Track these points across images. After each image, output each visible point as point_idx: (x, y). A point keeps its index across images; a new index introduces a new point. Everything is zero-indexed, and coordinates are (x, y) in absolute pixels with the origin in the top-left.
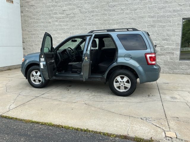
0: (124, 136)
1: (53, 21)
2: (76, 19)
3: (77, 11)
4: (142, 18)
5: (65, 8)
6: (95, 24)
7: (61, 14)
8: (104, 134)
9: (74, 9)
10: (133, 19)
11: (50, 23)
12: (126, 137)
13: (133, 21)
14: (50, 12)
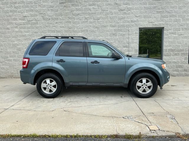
0: (115, 135)
1: (12, 27)
2: (38, 26)
3: (39, 17)
4: (105, 27)
5: (25, 14)
6: (59, 32)
7: (22, 20)
8: (95, 137)
9: (37, 15)
10: (97, 27)
11: (8, 29)
12: (116, 136)
13: (96, 29)
14: (9, 18)
